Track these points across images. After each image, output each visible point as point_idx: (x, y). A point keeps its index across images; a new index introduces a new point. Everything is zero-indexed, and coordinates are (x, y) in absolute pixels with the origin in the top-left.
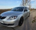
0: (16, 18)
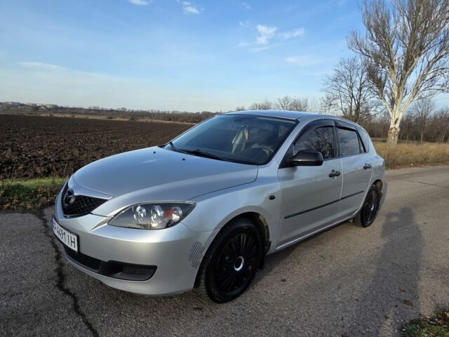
0: (175, 217)
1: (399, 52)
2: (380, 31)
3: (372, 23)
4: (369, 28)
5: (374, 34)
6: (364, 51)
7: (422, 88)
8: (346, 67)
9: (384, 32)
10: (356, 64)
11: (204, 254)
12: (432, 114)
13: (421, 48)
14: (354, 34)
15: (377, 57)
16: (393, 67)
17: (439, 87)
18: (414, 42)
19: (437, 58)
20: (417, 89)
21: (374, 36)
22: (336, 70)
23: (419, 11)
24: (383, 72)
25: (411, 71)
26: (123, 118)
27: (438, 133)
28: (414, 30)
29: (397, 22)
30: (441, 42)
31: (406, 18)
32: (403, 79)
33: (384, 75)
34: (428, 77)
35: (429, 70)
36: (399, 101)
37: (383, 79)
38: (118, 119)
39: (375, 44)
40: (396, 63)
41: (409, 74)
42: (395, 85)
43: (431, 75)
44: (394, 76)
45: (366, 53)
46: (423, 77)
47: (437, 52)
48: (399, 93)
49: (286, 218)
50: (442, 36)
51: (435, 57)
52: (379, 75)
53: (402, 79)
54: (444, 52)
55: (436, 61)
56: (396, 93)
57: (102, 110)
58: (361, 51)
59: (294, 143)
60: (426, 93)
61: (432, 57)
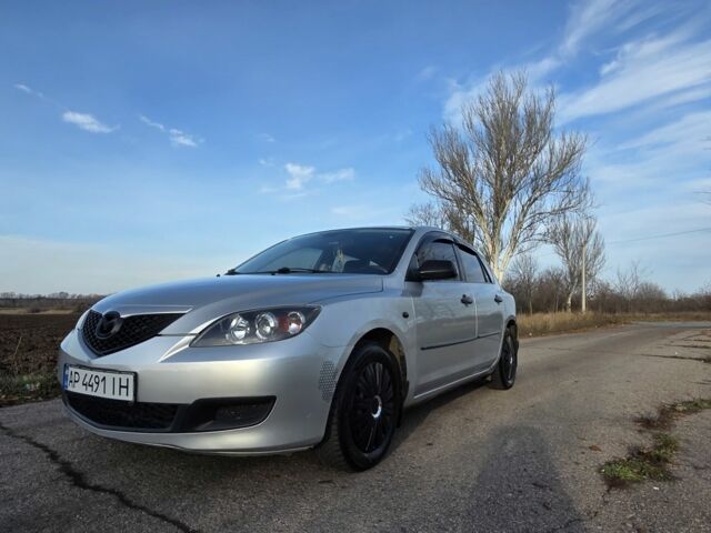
1: (486, 194)
2: (457, 168)
3: (447, 158)
4: (444, 164)
5: (451, 171)
6: (442, 193)
7: (521, 239)
8: (420, 216)
9: (463, 169)
10: (432, 212)
11: (337, 379)
12: (536, 275)
13: (512, 188)
14: (427, 172)
15: (459, 201)
16: (481, 213)
17: (541, 237)
18: (502, 181)
19: (532, 201)
20: (515, 240)
21: (452, 174)
22: (407, 220)
23: (501, 145)
24: (469, 220)
25: (504, 218)
26: (62, 309)
27: (549, 301)
28: (499, 166)
29: (476, 157)
30: (532, 180)
31: (487, 154)
32: (496, 228)
33: (471, 224)
34: (525, 225)
35: (525, 216)
36: (495, 256)
37: (471, 229)
38: (51, 312)
39: (454, 184)
40: (484, 208)
41: (502, 221)
42: (487, 236)
43: (529, 222)
44: (484, 224)
45: (444, 195)
46: (519, 224)
47: (530, 194)
48: (493, 246)
49: (423, 349)
50: (532, 173)
51: (529, 200)
52: (465, 225)
53: (494, 228)
54: (538, 194)
55: (530, 205)
56: (490, 246)
57: (21, 299)
58: (438, 192)
59: (416, 253)
60: (526, 245)
61: (525, 199)
